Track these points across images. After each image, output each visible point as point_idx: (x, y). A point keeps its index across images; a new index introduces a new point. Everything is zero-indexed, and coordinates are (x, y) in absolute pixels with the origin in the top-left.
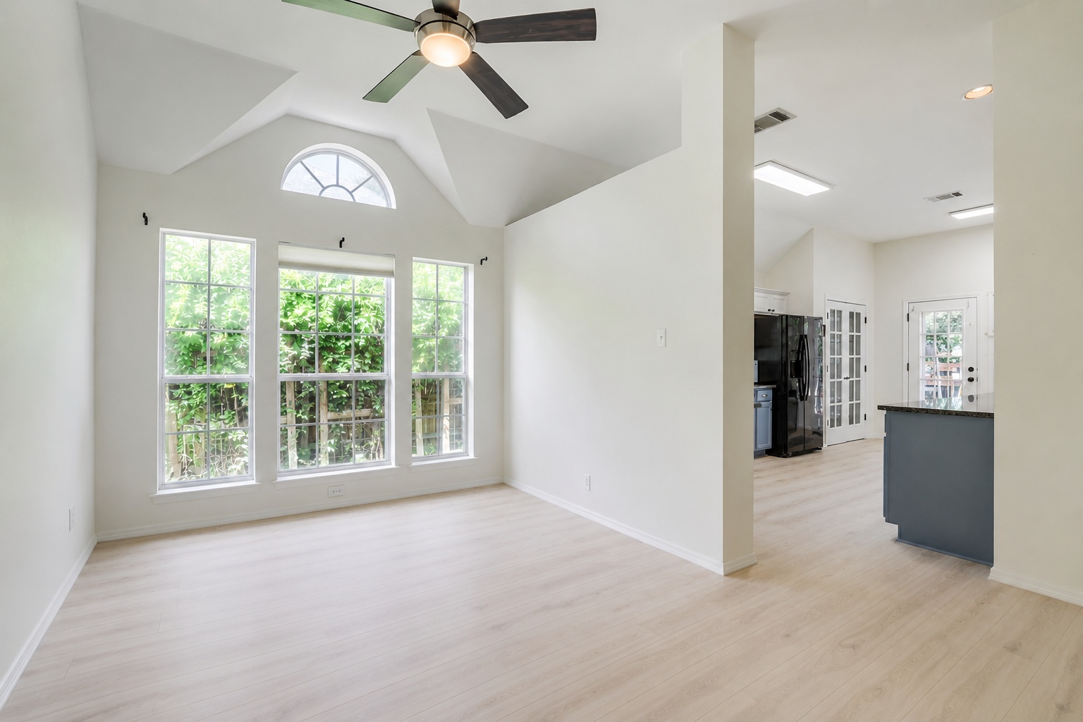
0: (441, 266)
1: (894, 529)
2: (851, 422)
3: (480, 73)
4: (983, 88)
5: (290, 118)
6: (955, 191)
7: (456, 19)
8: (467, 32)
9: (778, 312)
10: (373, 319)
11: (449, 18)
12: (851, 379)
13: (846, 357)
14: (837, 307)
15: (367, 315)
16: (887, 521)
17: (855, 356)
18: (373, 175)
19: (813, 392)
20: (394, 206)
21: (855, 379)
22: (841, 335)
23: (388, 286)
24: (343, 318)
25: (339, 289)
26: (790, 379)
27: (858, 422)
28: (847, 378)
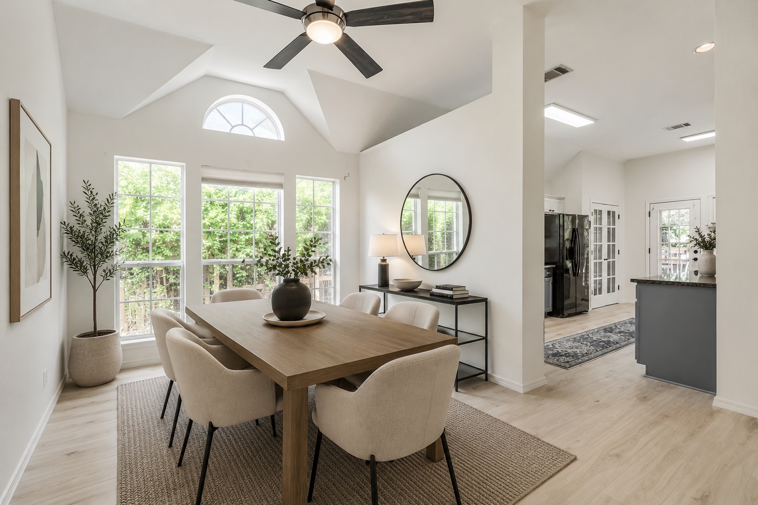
0: (316, 181)
1: (642, 368)
2: (609, 292)
3: (348, 47)
4: (709, 44)
5: (207, 77)
6: (685, 123)
7: (332, 10)
8: (340, 19)
9: (557, 212)
10: (265, 220)
11: (326, 10)
12: (608, 260)
13: (605, 244)
14: (599, 208)
15: (261, 217)
16: (638, 362)
17: (611, 243)
18: (269, 117)
19: (582, 271)
20: (283, 139)
21: (611, 260)
22: (601, 228)
23: (279, 197)
24: (243, 219)
25: (241, 198)
26: (565, 260)
27: (614, 291)
28: (606, 259)
